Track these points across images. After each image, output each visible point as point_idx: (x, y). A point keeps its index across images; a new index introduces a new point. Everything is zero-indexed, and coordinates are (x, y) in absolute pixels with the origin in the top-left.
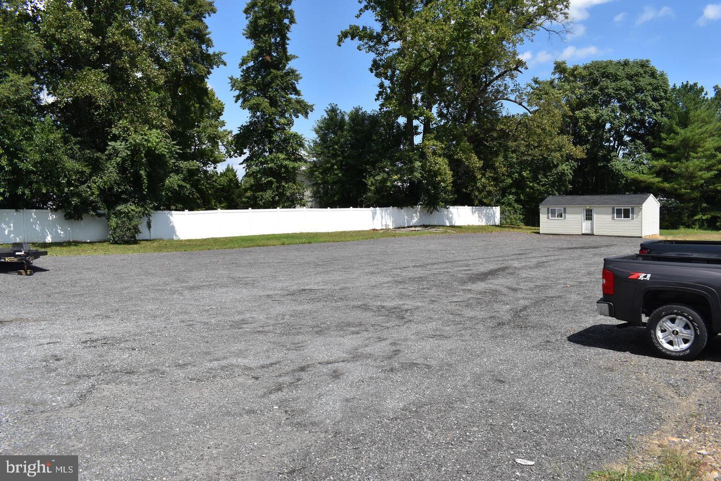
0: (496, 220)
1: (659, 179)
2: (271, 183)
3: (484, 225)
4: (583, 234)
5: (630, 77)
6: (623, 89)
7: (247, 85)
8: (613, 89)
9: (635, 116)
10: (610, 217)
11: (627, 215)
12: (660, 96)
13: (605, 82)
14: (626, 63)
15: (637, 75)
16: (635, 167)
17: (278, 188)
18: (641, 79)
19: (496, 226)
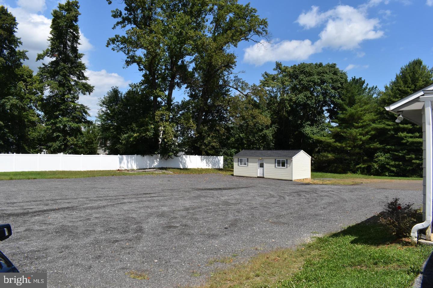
0: (220, 165)
1: (333, 140)
2: (58, 137)
3: (211, 168)
4: (258, 177)
5: (319, 74)
6: (312, 81)
7: (43, 73)
8: (307, 81)
9: (319, 99)
10: (274, 165)
11: (283, 165)
12: (338, 86)
13: (301, 77)
14: (321, 65)
15: (324, 73)
16: (319, 132)
17: (64, 140)
18: (325, 75)
19: (220, 169)
